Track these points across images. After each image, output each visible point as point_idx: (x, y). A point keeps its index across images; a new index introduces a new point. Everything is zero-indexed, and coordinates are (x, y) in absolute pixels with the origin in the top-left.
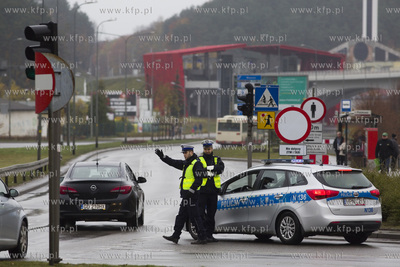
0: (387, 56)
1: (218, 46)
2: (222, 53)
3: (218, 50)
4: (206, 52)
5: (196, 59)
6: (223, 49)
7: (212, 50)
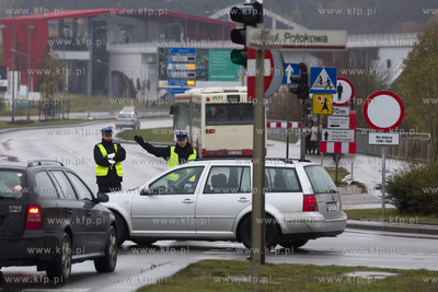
0: (274, 24)
1: (89, 11)
2: (94, 19)
3: (89, 16)
4: (75, 17)
5: (62, 25)
6: (96, 14)
7: (81, 16)
